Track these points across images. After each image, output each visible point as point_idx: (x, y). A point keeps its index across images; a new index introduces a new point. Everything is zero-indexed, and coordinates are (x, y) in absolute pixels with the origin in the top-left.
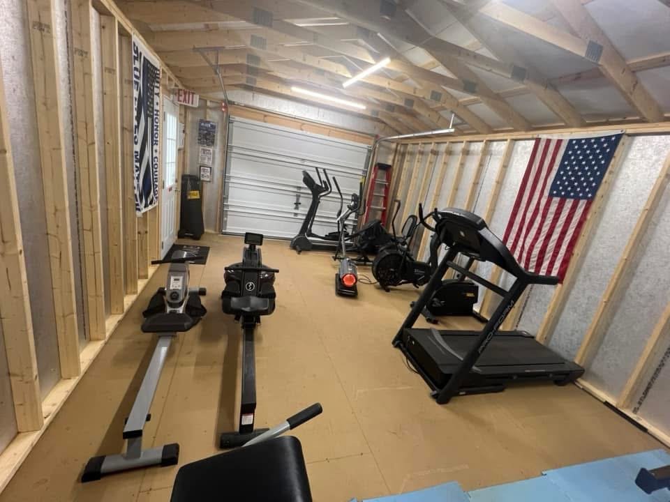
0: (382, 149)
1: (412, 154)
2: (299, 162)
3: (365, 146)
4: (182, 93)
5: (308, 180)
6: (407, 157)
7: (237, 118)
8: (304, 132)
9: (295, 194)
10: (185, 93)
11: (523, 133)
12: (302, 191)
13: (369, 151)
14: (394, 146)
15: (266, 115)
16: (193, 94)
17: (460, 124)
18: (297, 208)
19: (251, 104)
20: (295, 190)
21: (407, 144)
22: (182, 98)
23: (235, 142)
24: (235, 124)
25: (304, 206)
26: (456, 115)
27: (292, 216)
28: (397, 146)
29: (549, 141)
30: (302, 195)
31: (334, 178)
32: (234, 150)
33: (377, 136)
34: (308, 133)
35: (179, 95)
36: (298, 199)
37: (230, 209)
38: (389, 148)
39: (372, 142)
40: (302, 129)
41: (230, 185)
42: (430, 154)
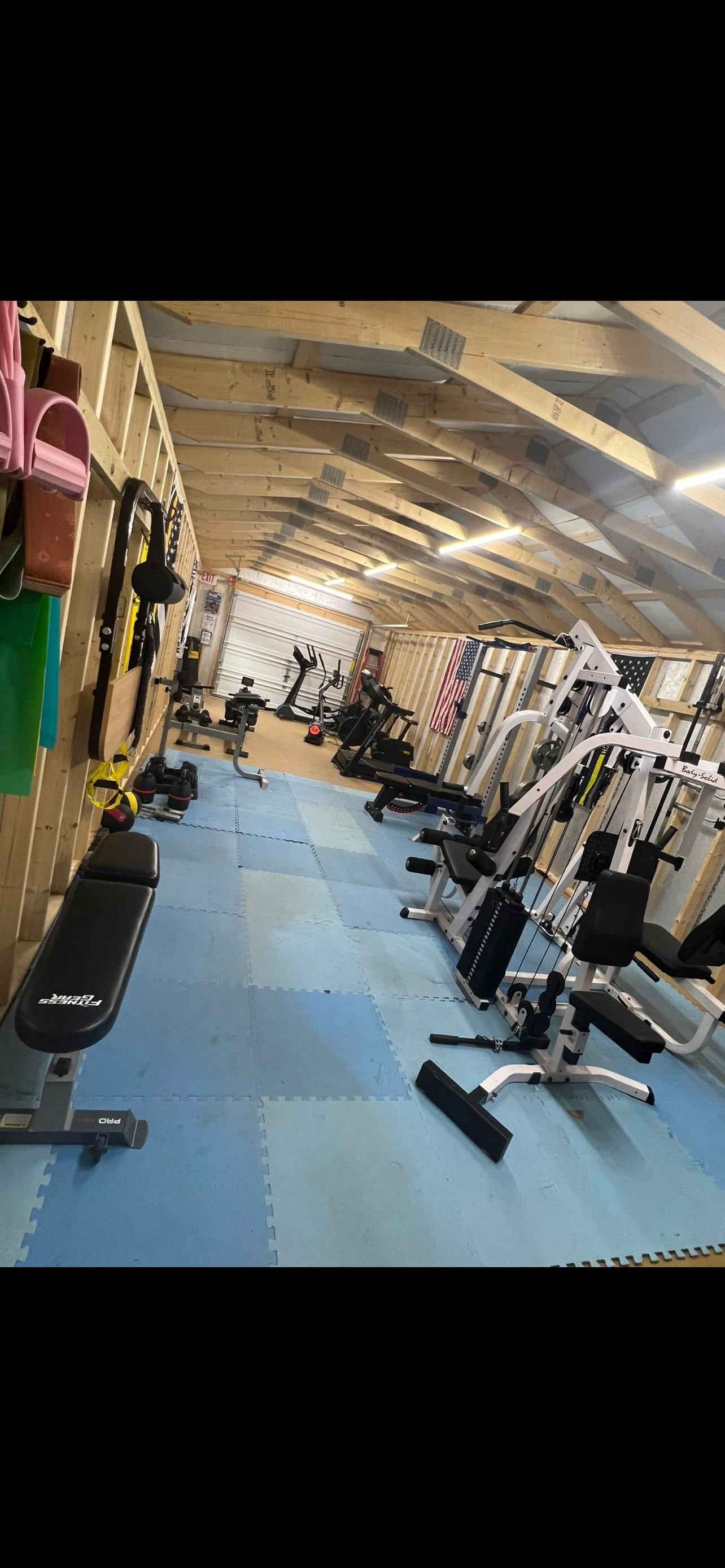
0: (375, 635)
1: (401, 643)
2: (293, 638)
3: (358, 630)
4: (205, 574)
5: (297, 654)
6: (398, 646)
7: (241, 593)
8: (300, 611)
9: (286, 667)
10: (208, 575)
11: (453, 634)
12: (292, 665)
13: (362, 636)
14: (387, 633)
15: (266, 592)
16: (214, 575)
17: (414, 622)
18: (286, 681)
19: (256, 582)
20: (287, 663)
21: (398, 633)
22: (205, 578)
23: (235, 613)
24: (238, 597)
25: (292, 680)
26: (411, 615)
27: (281, 688)
28: (391, 635)
29: (464, 642)
30: (292, 669)
31: (320, 655)
32: (235, 620)
33: (370, 623)
34: (304, 613)
35: (204, 575)
36: (287, 673)
37: (223, 673)
38: (382, 635)
39: (366, 627)
40: (299, 609)
41: (227, 650)
42: (410, 645)
